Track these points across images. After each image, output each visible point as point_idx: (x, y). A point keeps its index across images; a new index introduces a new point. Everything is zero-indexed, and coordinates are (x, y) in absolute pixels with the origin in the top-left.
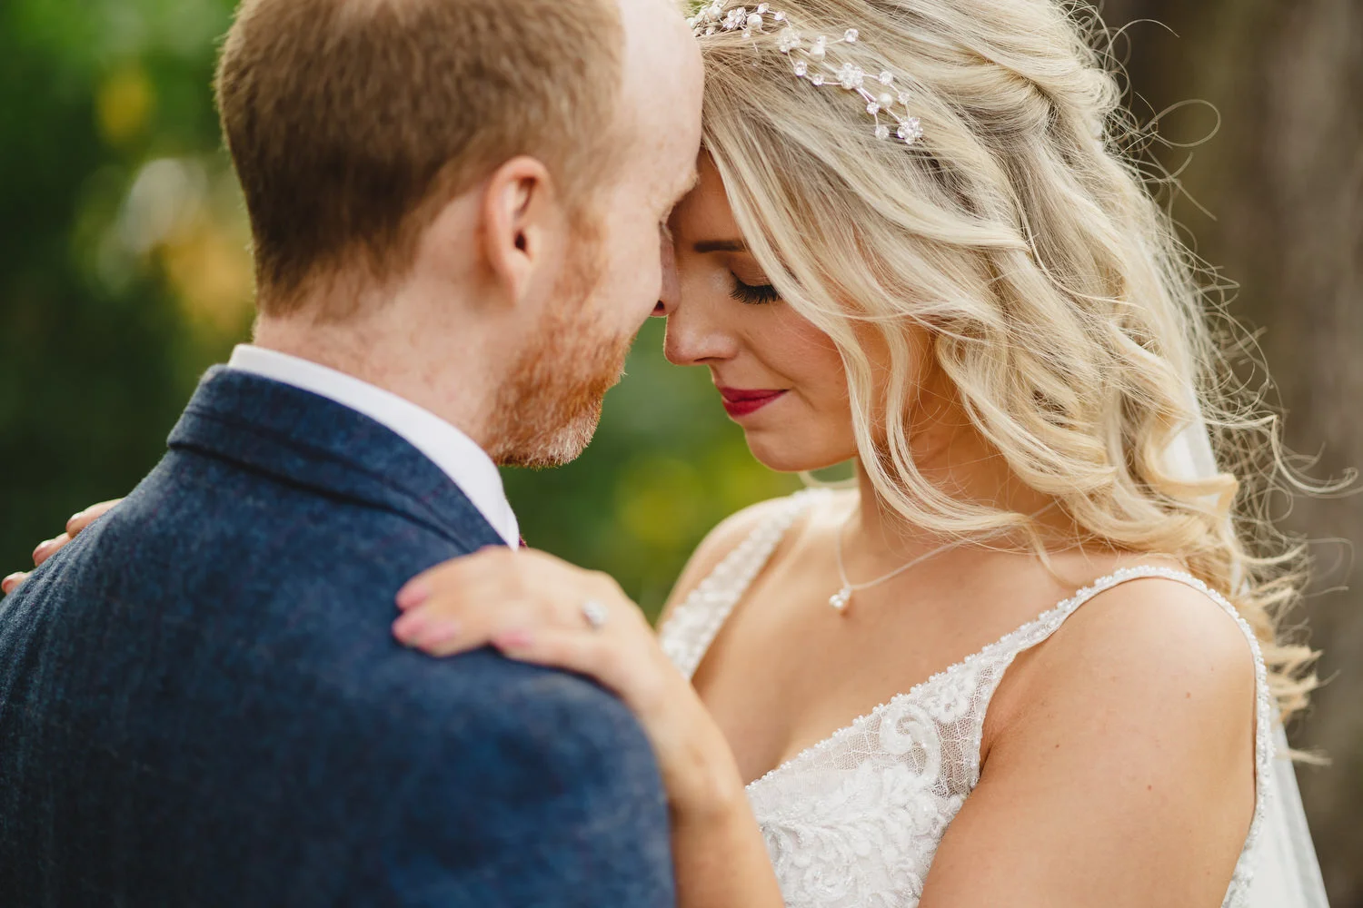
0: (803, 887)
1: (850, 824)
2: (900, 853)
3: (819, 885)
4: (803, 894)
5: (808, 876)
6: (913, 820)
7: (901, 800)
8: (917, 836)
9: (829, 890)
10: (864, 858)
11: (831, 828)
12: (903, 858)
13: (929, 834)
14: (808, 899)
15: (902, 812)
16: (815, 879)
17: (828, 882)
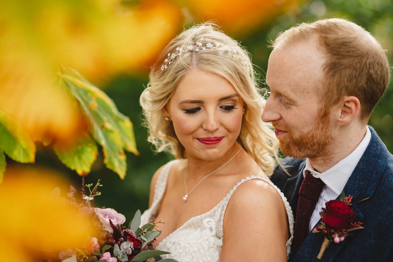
0: (180, 257)
1: (193, 243)
2: (205, 251)
3: (184, 258)
4: (180, 259)
5: (182, 255)
6: (209, 243)
7: (206, 238)
8: (210, 247)
9: (186, 259)
10: (195, 252)
11: (188, 244)
12: (205, 252)
13: (213, 247)
14: (181, 260)
15: (206, 241)
16: (183, 256)
17: (186, 257)
